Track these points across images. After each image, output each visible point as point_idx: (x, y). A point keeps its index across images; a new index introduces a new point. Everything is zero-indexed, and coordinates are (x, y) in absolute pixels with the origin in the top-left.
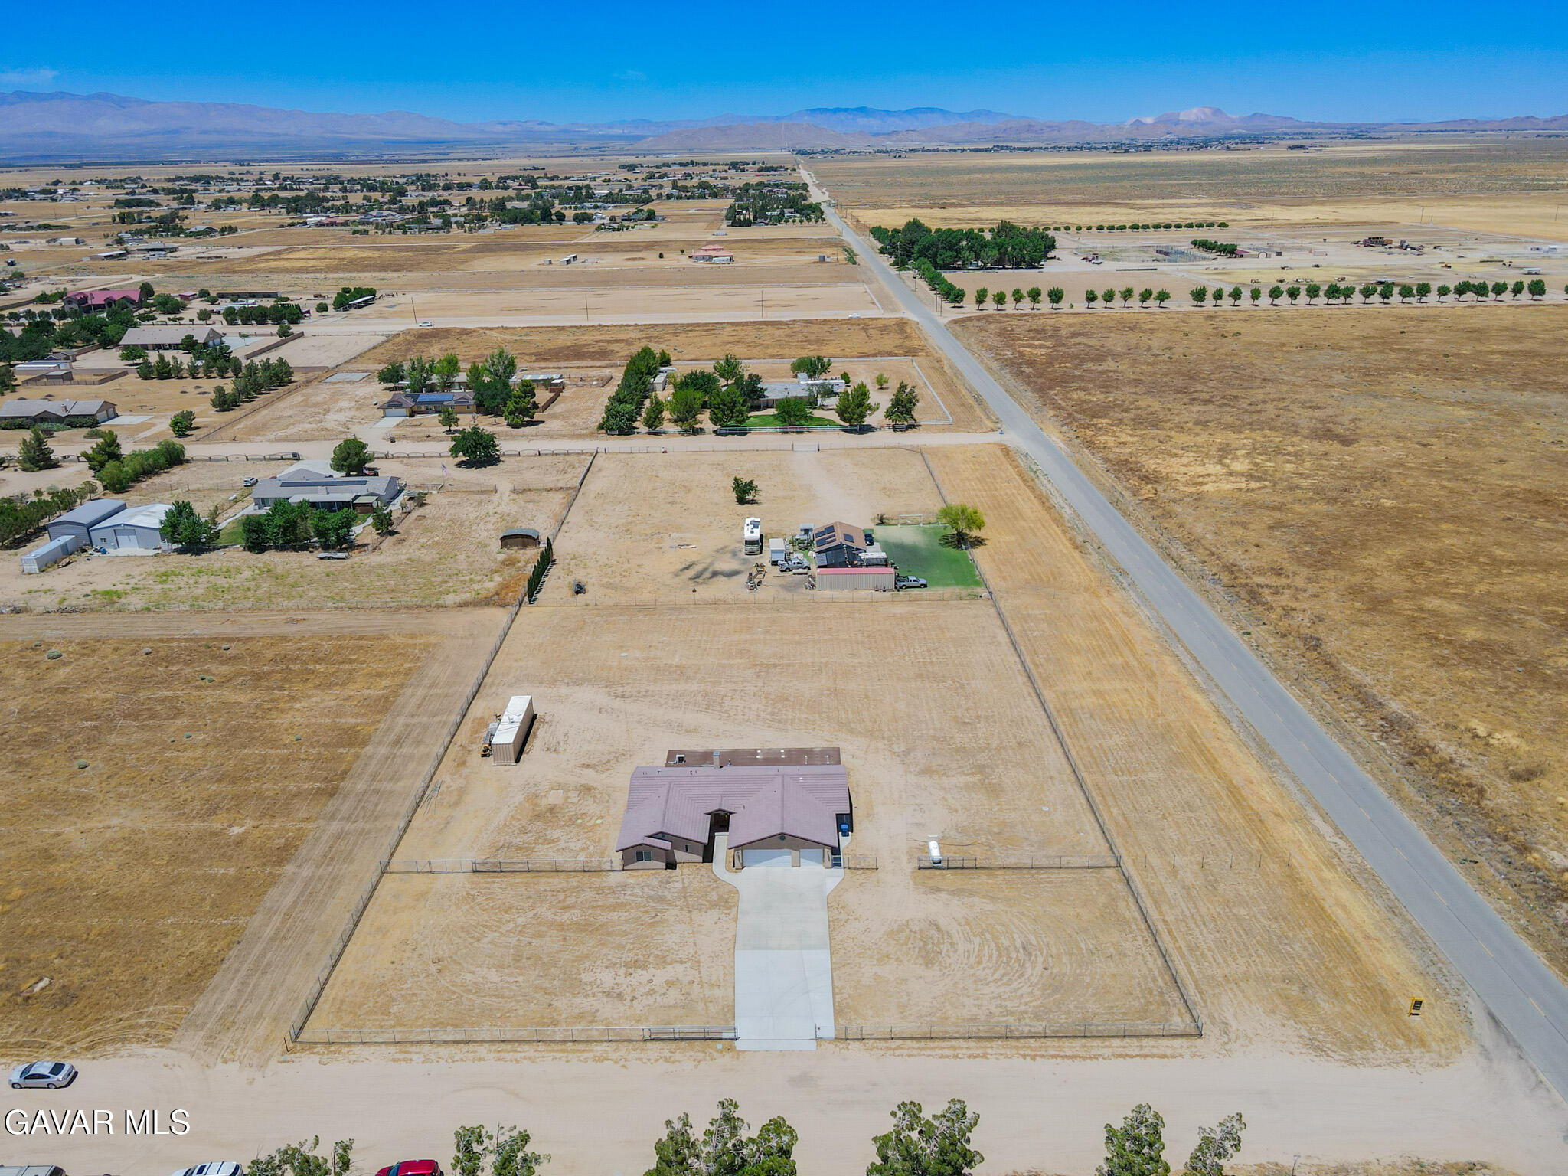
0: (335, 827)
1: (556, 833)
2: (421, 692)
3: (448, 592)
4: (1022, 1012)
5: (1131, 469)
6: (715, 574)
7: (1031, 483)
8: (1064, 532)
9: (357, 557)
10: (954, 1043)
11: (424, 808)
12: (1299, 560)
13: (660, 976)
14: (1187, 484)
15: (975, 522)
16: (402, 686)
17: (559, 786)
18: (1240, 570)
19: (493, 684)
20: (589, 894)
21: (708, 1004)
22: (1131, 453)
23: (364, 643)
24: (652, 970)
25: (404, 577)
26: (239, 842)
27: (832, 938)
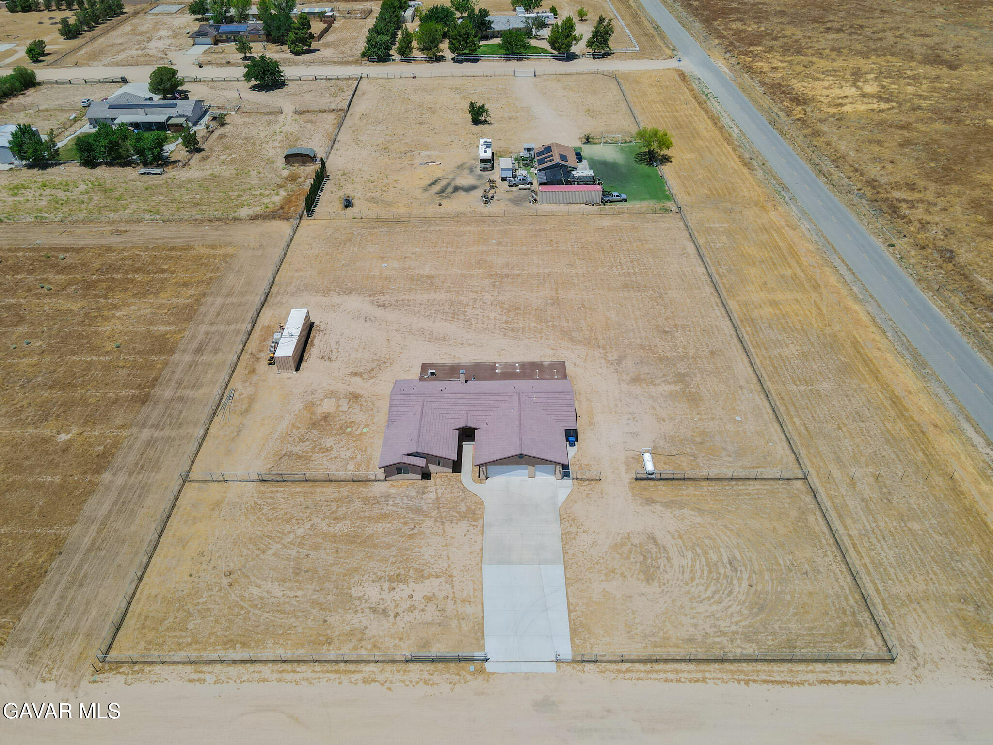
0: (145, 434)
1: (329, 442)
2: (219, 301)
3: (242, 206)
4: (734, 633)
5: (783, 92)
6: (456, 189)
7: (704, 105)
8: (734, 150)
9: (171, 173)
10: (676, 666)
11: (220, 416)
12: (928, 176)
13: (420, 590)
14: (829, 105)
15: (665, 143)
16: (204, 295)
17: (331, 394)
18: (880, 186)
19: (278, 293)
20: (358, 505)
21: (462, 622)
22: (782, 77)
23: (174, 253)
24: (412, 584)
25: (208, 191)
26: (66, 449)
27: (565, 553)
